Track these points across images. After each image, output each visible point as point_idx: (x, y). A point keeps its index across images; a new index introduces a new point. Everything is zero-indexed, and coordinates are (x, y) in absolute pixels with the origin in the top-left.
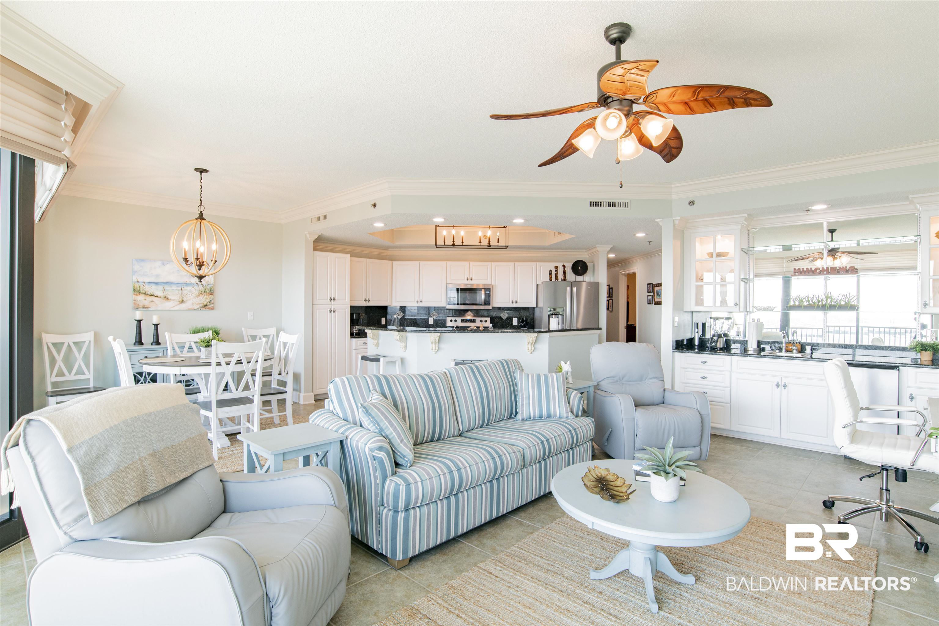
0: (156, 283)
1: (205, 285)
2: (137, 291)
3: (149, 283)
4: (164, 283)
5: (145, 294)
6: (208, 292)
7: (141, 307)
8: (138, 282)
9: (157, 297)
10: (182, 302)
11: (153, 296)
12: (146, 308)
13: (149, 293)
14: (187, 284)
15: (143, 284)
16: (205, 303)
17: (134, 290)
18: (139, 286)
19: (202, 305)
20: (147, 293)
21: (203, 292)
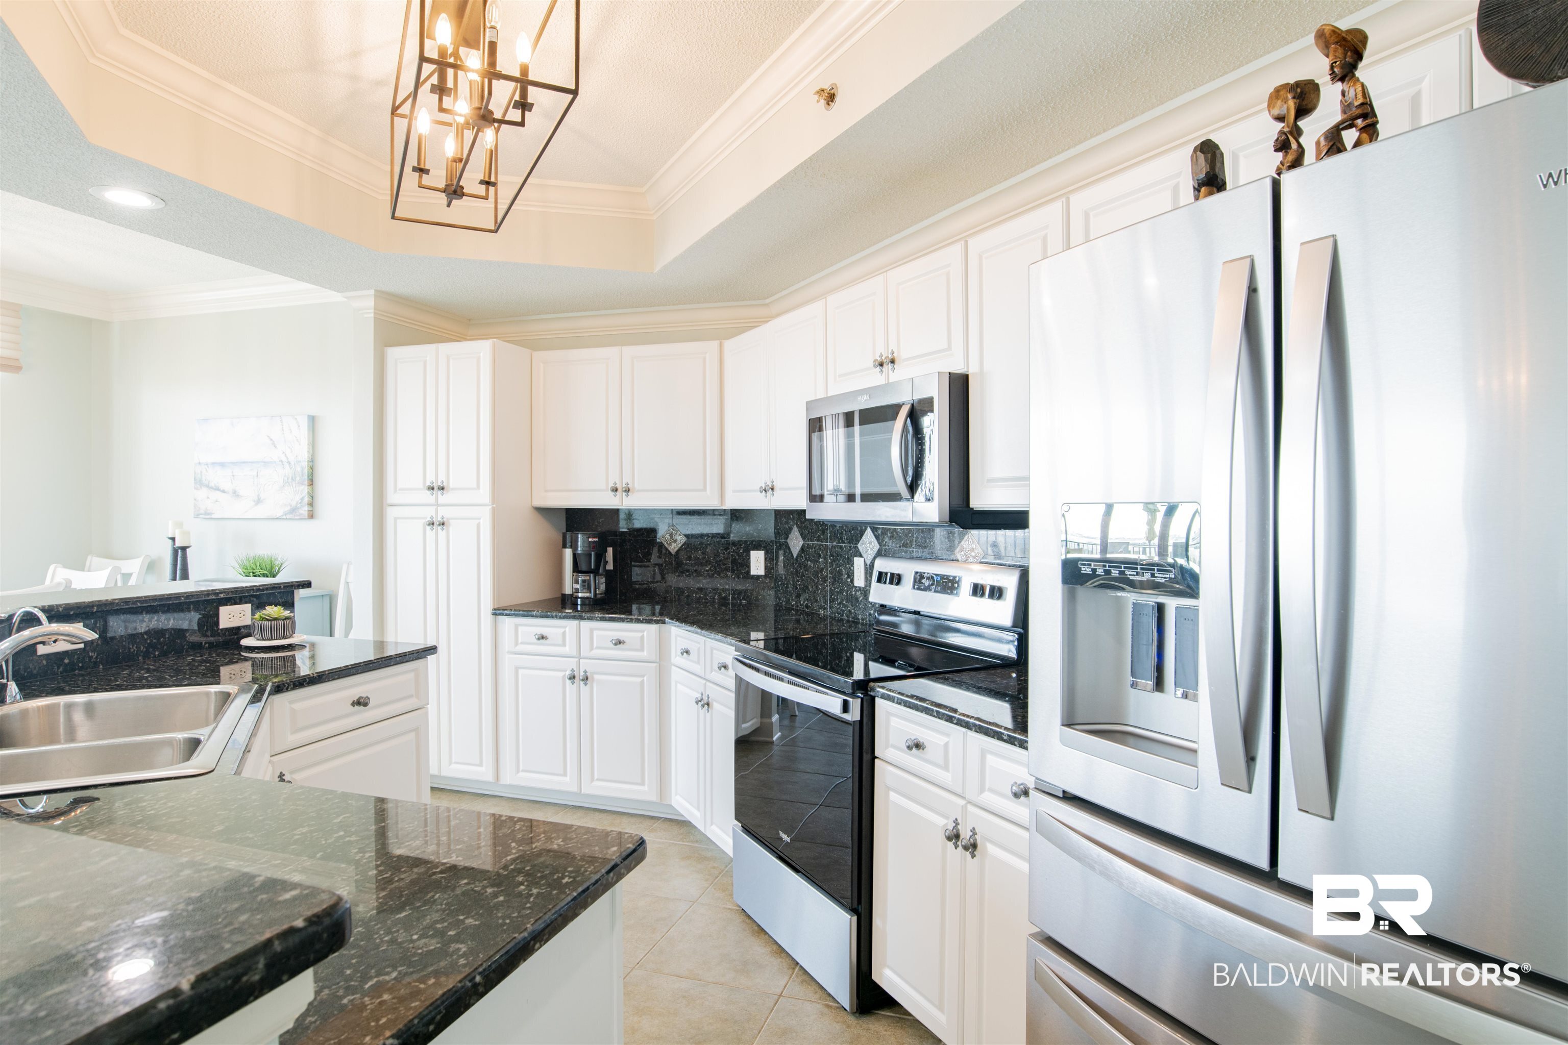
0: (222, 465)
1: (292, 463)
2: (200, 483)
3: (214, 464)
4: (234, 464)
5: (208, 486)
6: (298, 478)
7: (202, 512)
8: (200, 463)
9: (224, 491)
10: (258, 501)
11: (217, 489)
12: (209, 514)
13: (212, 484)
14: (266, 464)
15: (206, 466)
16: (294, 504)
17: (195, 479)
18: (201, 472)
19: (287, 509)
20: (210, 485)
21: (290, 480)
